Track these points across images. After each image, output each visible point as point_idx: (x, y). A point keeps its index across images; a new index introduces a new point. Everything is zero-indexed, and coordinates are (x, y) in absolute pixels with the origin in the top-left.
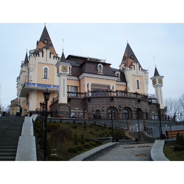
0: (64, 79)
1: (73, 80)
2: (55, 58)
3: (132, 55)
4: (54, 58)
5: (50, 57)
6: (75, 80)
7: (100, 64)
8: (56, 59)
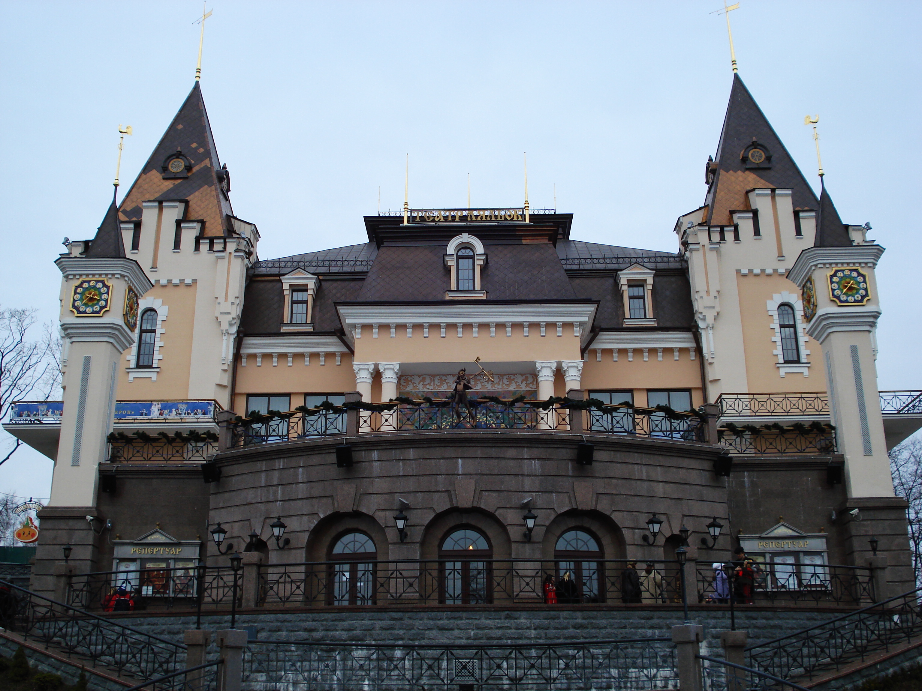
1: (315, 356)
2: (204, 246)
3: (755, 145)
5: (177, 245)
6: (329, 355)
7: (465, 238)
8: (211, 249)
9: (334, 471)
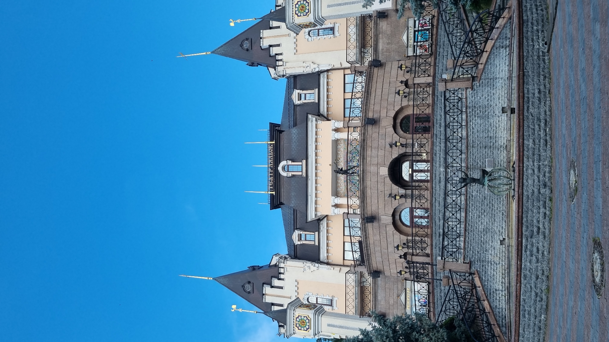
0: (329, 325)
1: (328, 232)
2: (282, 276)
3: (241, 46)
4: (283, 279)
5: (281, 288)
6: (328, 225)
7: (280, 168)
8: (283, 274)
9: (375, 224)
